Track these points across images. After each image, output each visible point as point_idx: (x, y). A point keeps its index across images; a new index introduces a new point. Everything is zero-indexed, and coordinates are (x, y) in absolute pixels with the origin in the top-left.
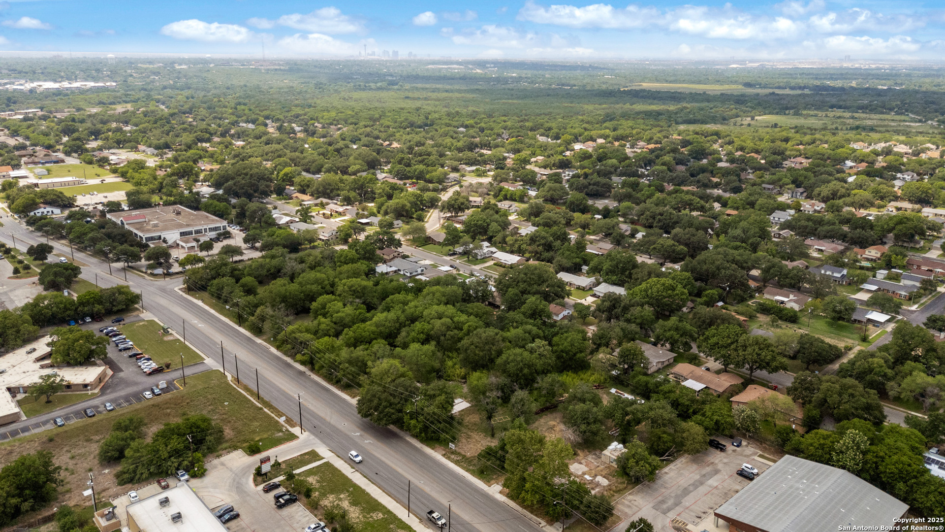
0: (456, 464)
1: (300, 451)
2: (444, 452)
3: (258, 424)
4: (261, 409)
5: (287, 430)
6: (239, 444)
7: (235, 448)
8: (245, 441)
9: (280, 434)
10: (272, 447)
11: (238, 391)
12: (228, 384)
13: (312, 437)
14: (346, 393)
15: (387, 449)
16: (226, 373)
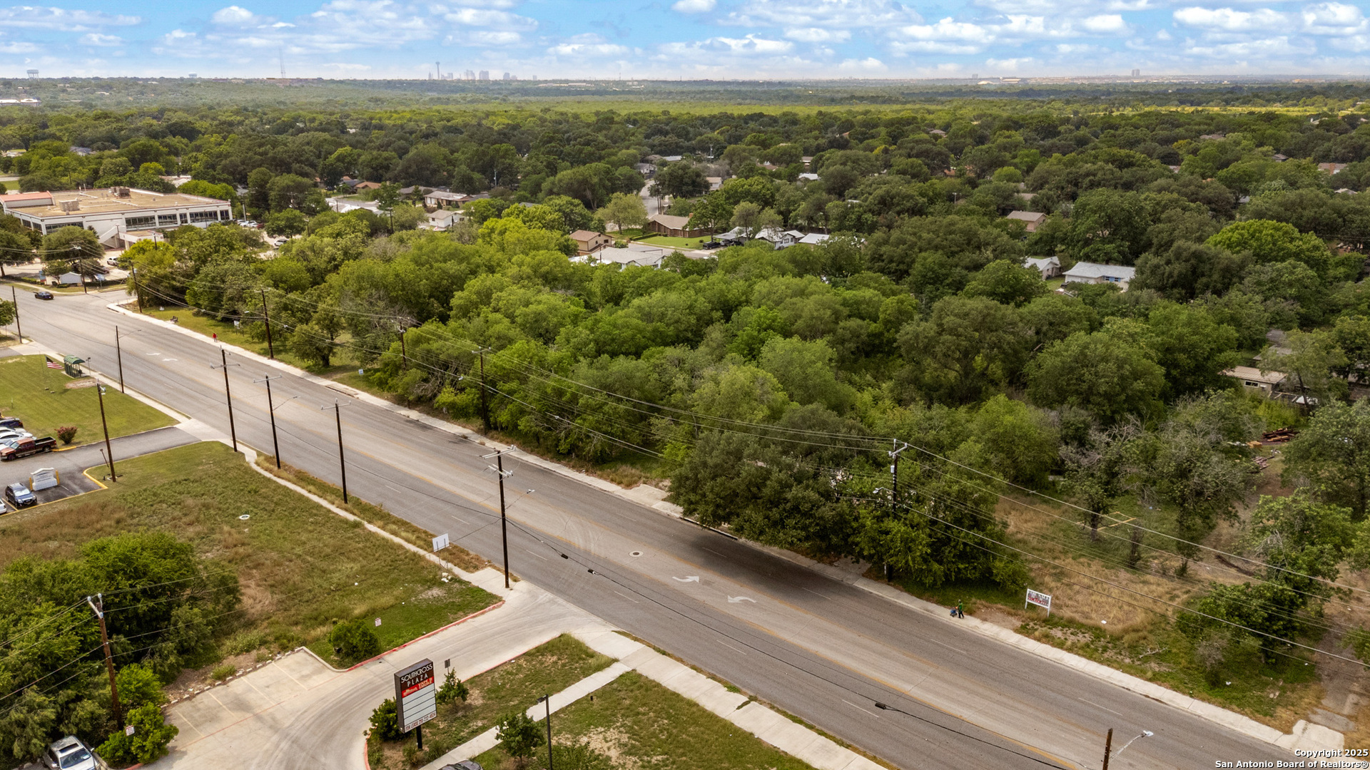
0: (1090, 658)
1: (520, 640)
2: (1018, 624)
3: (356, 567)
4: (356, 525)
5: (456, 580)
6: (296, 631)
7: (285, 645)
8: (318, 619)
9: (436, 592)
10: (416, 635)
11: (279, 486)
12: (248, 471)
13: (545, 596)
14: (601, 477)
15: (825, 624)
16: (240, 448)
